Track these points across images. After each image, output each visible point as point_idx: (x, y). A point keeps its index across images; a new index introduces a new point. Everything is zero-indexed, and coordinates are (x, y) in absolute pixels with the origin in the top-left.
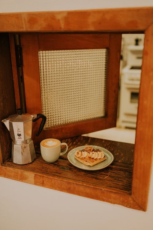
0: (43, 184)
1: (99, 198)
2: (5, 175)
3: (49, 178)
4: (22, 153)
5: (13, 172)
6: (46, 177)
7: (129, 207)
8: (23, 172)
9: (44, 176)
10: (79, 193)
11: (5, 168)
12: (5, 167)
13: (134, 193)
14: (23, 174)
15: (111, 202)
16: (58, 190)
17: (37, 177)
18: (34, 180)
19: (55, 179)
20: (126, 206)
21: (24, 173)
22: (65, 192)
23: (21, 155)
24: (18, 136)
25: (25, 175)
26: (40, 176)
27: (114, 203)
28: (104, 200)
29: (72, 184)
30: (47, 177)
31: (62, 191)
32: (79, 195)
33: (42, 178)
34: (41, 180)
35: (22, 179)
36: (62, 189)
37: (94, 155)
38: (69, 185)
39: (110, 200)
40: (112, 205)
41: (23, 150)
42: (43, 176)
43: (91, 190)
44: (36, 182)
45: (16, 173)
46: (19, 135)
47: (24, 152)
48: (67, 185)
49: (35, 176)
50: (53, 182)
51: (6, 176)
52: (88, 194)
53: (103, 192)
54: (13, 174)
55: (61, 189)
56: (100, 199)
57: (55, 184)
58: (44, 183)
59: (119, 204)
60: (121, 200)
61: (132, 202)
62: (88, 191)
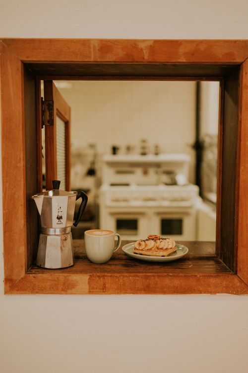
0: (104, 290)
1: (194, 290)
2: (33, 288)
3: (114, 276)
4: (61, 248)
5: (50, 280)
6: (108, 276)
7: (235, 294)
8: (68, 276)
9: (106, 274)
10: (164, 291)
11: (34, 277)
12: (33, 275)
13: (240, 270)
14: (68, 280)
15: (211, 293)
16: (130, 293)
17: (93, 280)
18: (87, 287)
19: (124, 276)
20: (232, 293)
21: (70, 278)
22: (140, 293)
23: (60, 251)
24: (58, 220)
25: (72, 280)
26: (99, 276)
27: (215, 293)
28: (200, 292)
29: (153, 277)
30: (111, 276)
31: (137, 293)
32: (164, 293)
33: (102, 279)
34: (101, 282)
35: (66, 288)
36: (137, 290)
37: (163, 243)
38: (148, 281)
39: (209, 289)
40: (213, 296)
41: (63, 243)
42: (104, 276)
43: (181, 281)
44: (93, 289)
45: (55, 281)
46: (59, 218)
47: (64, 246)
48: (144, 281)
49: (89, 279)
50: (121, 281)
51: (36, 290)
52: (177, 288)
53: (198, 280)
54: (49, 283)
55: (135, 290)
56: (195, 292)
57: (124, 284)
58: (105, 287)
59: (222, 292)
60: (224, 285)
61: (238, 284)
62: (177, 282)
